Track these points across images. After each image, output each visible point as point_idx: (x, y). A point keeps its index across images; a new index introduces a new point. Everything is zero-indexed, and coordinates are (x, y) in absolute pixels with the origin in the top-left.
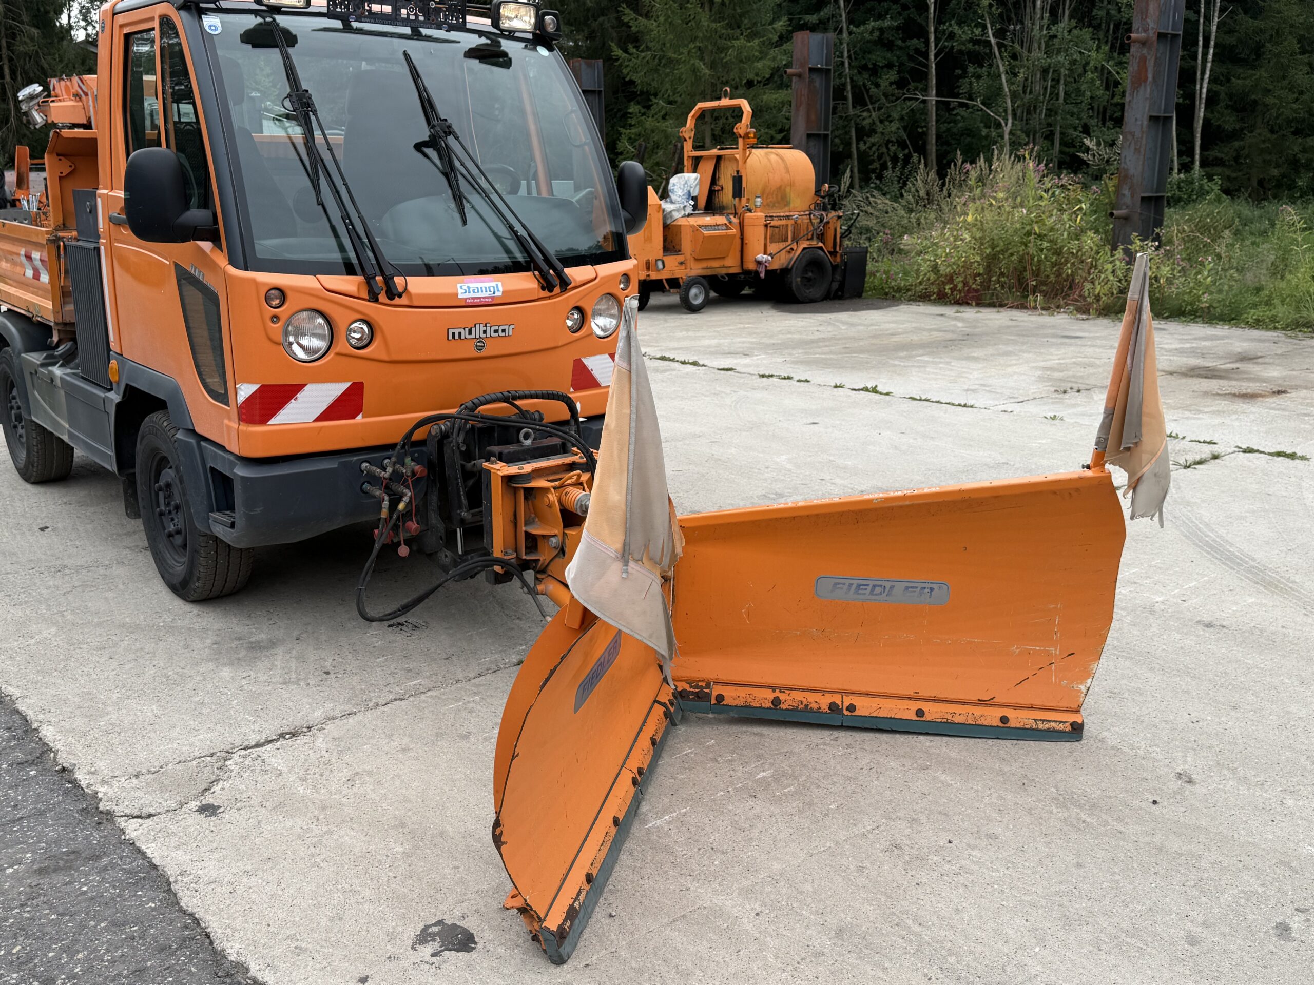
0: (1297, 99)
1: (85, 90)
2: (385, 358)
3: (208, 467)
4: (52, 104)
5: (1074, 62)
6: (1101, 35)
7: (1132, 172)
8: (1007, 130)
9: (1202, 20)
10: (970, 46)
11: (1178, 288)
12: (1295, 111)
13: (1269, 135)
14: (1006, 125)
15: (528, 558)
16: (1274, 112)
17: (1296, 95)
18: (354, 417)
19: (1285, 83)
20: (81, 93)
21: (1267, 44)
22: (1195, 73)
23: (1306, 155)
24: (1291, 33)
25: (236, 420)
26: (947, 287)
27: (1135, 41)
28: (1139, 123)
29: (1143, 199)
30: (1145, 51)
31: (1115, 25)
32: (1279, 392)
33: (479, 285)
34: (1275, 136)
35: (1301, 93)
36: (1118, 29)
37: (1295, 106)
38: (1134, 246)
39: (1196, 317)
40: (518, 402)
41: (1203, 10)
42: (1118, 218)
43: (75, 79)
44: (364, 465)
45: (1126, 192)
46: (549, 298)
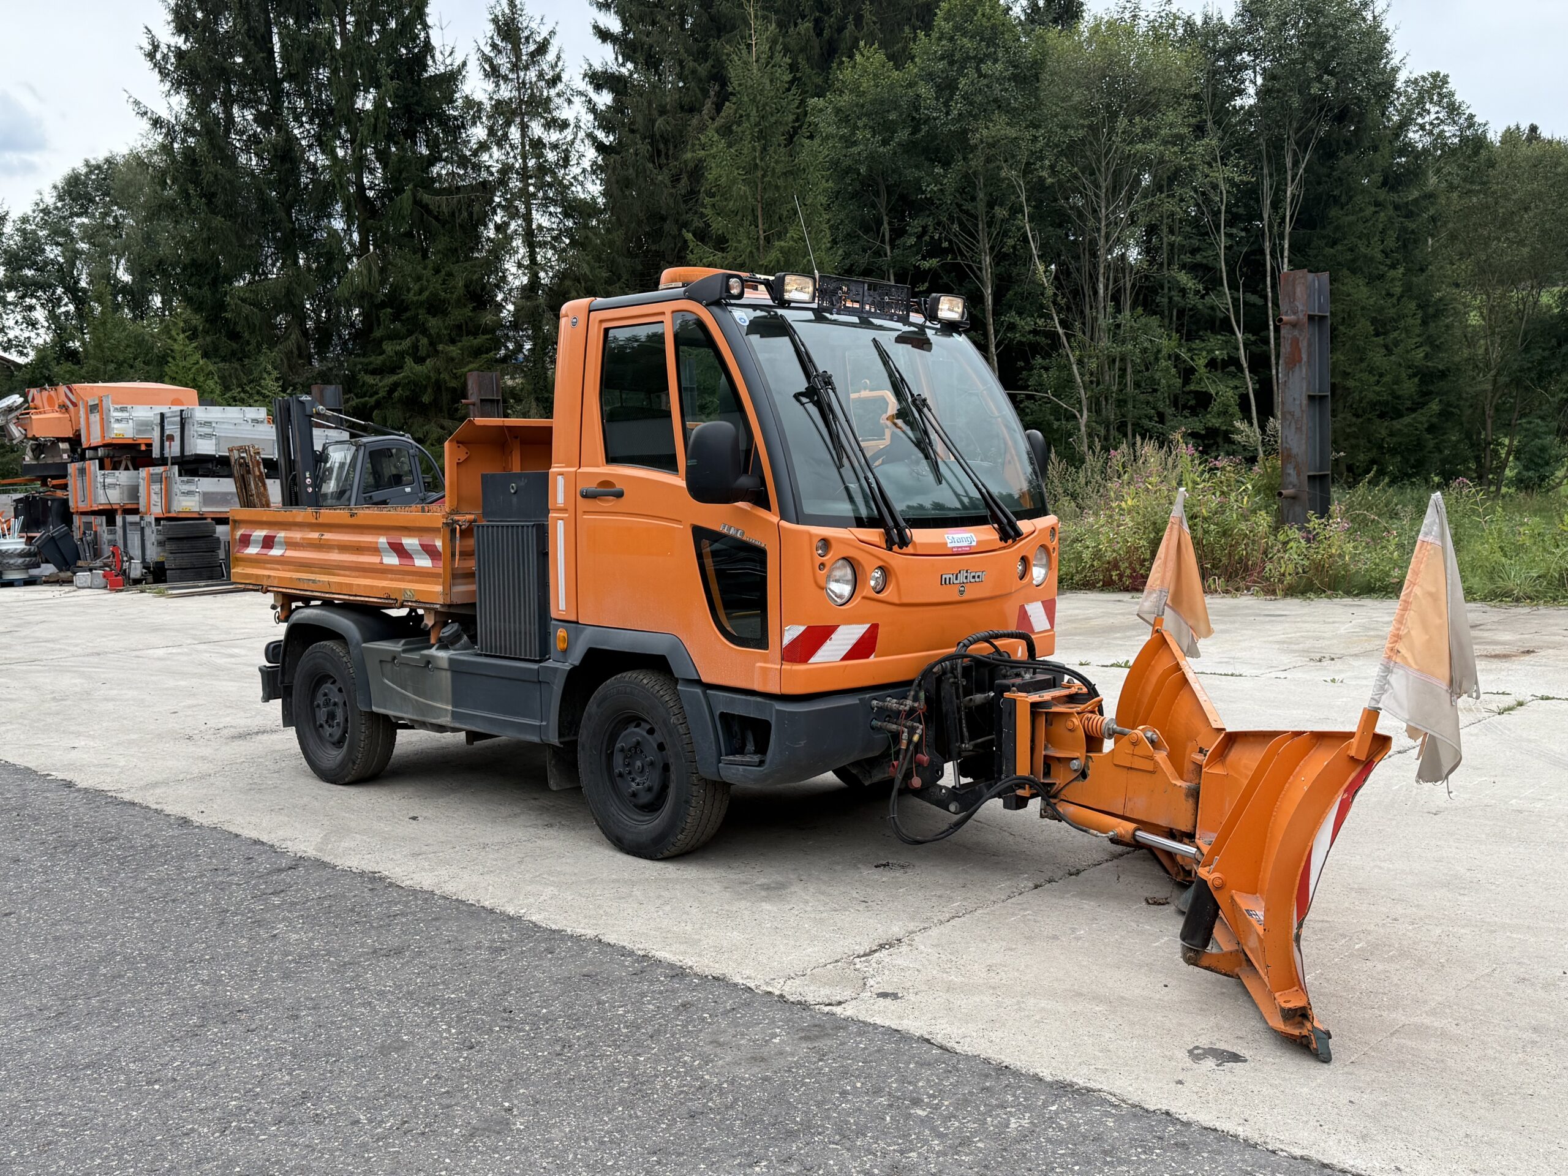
0: (1378, 382)
1: (74, 400)
2: (896, 601)
3: (718, 713)
4: (33, 417)
5: (1145, 351)
6: (1167, 321)
7: (1295, 451)
8: (1083, 420)
9: (1270, 305)
10: (1031, 337)
11: (1365, 564)
12: (1378, 394)
13: (1354, 419)
14: (1082, 416)
15: (1046, 781)
16: (1356, 395)
17: (1377, 378)
18: (868, 657)
19: (1364, 365)
20: (69, 403)
21: (1341, 327)
22: (1269, 358)
23: (1395, 439)
24: (1362, 315)
25: (779, 660)
26: (1114, 573)
27: (1286, 324)
28: (1297, 402)
29: (1309, 477)
30: (1296, 333)
31: (1178, 311)
32: (1528, 652)
33: (960, 536)
34: (1361, 420)
35: (1381, 375)
36: (1184, 316)
37: (1376, 388)
38: (1312, 524)
39: (1387, 593)
40: (997, 643)
41: (1270, 294)
42: (1286, 497)
43: (62, 389)
44: (875, 702)
45: (1291, 471)
46: (1004, 548)
